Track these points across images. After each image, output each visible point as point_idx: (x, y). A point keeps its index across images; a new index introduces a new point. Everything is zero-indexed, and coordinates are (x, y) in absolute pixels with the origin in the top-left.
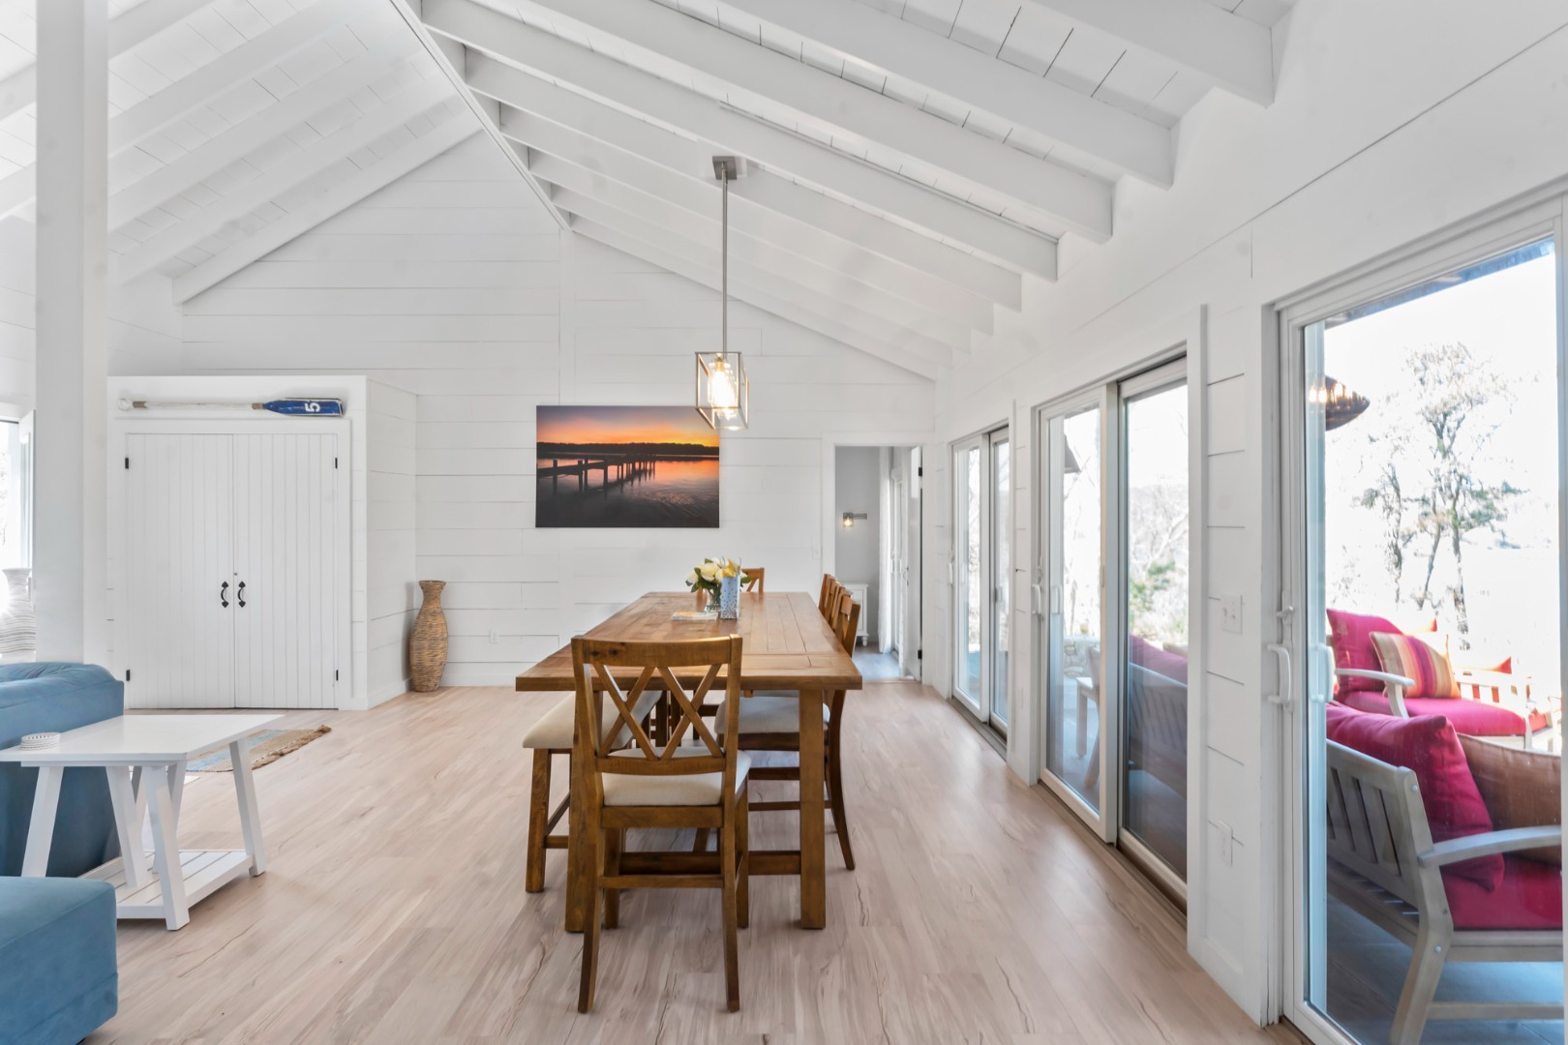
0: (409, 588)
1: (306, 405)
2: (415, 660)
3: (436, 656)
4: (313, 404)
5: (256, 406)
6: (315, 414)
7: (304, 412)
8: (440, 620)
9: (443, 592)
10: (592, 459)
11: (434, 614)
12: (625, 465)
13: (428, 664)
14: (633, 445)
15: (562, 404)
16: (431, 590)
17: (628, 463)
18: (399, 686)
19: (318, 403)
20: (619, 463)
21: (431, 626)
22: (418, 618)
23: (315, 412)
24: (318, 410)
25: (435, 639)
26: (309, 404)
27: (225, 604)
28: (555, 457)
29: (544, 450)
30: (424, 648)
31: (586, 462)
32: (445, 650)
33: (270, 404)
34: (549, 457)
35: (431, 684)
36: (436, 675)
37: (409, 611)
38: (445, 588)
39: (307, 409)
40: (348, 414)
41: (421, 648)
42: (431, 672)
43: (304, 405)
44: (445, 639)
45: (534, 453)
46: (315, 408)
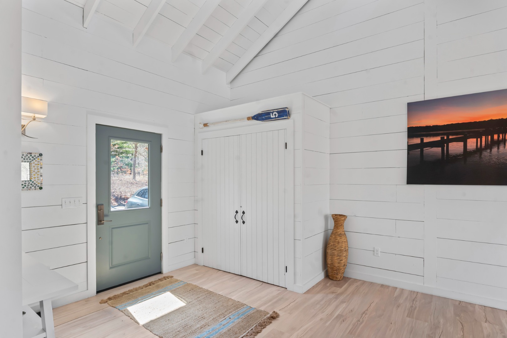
0: (326, 218)
1: (271, 114)
2: (329, 261)
3: (341, 260)
4: (274, 113)
5: (249, 119)
6: (275, 119)
7: (270, 118)
8: (343, 239)
9: (345, 221)
10: (452, 135)
11: (340, 235)
12: (484, 138)
13: (337, 265)
14: (491, 121)
15: (427, 98)
16: (339, 219)
17: (486, 135)
18: (320, 276)
19: (276, 112)
20: (478, 136)
21: (338, 243)
22: (331, 236)
23: (276, 118)
24: (277, 116)
25: (341, 251)
26: (272, 113)
27: (237, 222)
28: (421, 136)
29: (412, 132)
30: (335, 255)
31: (448, 137)
32: (346, 257)
33: (255, 116)
34: (417, 136)
35: (339, 276)
36: (341, 271)
37: (326, 231)
38: (347, 219)
39: (272, 117)
40: (293, 116)
41: (333, 255)
42: (338, 270)
43: (270, 115)
44: (347, 251)
45: (406, 134)
46: (275, 115)
